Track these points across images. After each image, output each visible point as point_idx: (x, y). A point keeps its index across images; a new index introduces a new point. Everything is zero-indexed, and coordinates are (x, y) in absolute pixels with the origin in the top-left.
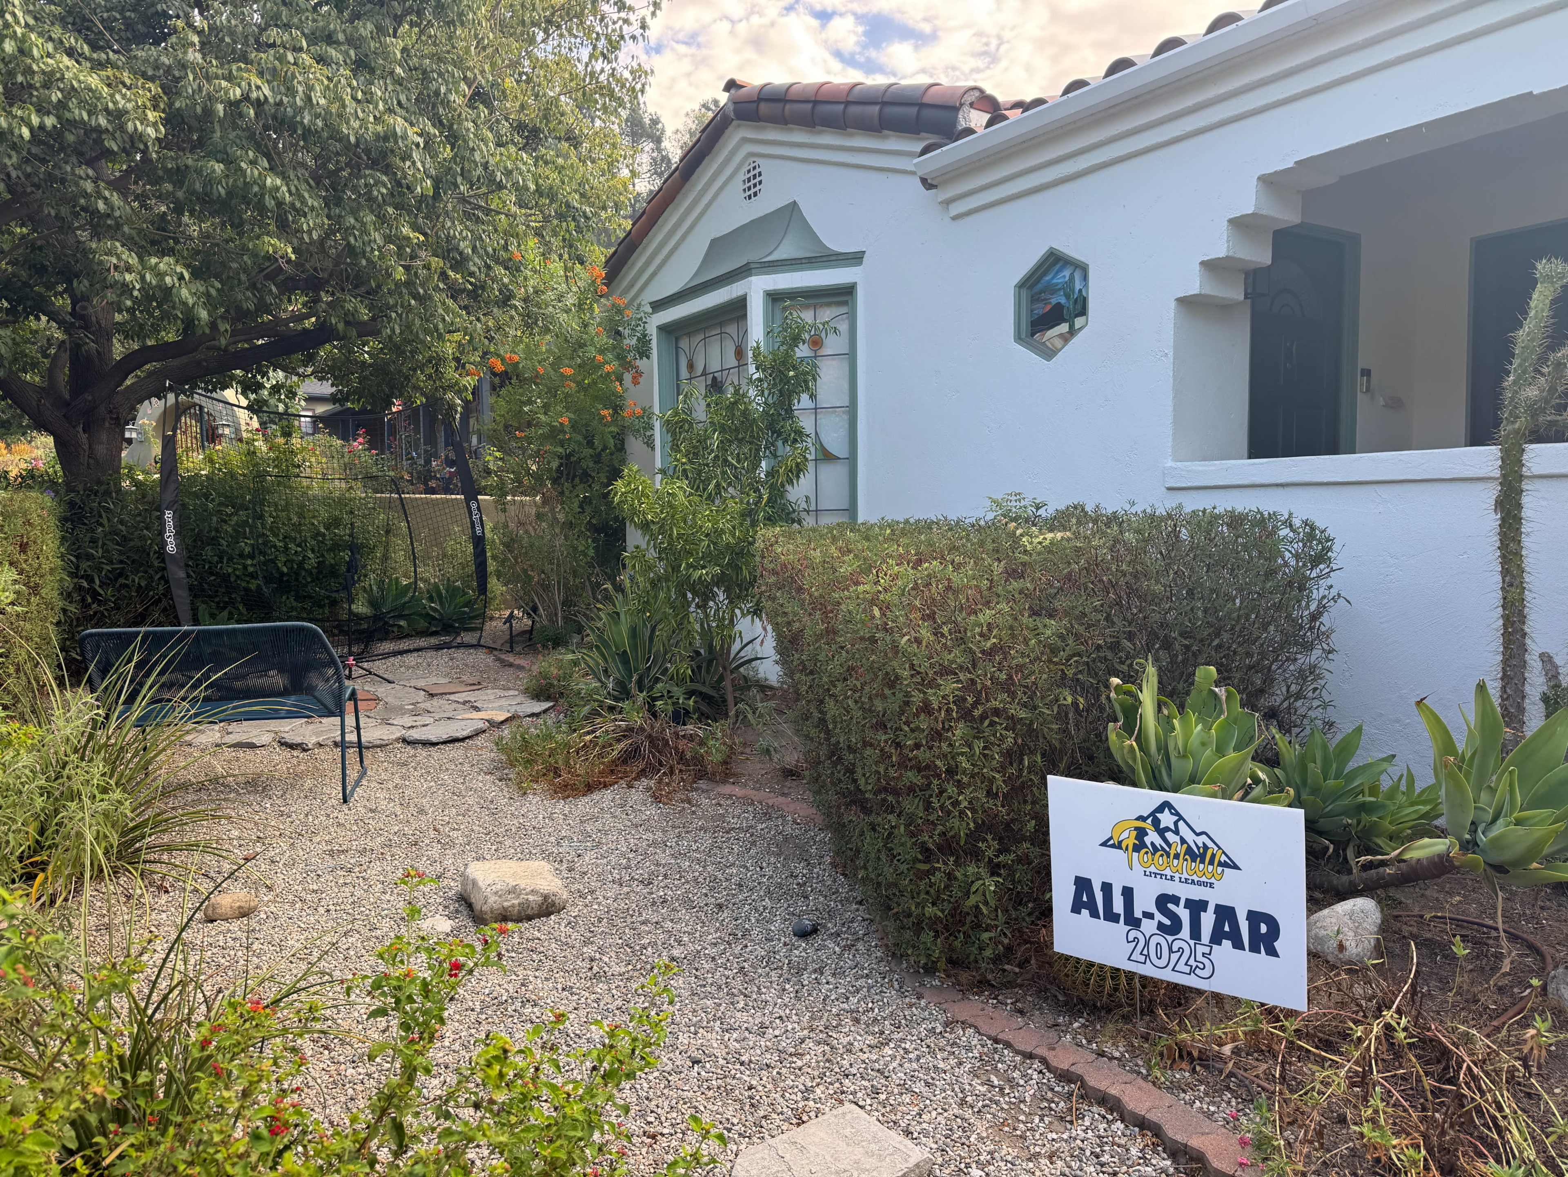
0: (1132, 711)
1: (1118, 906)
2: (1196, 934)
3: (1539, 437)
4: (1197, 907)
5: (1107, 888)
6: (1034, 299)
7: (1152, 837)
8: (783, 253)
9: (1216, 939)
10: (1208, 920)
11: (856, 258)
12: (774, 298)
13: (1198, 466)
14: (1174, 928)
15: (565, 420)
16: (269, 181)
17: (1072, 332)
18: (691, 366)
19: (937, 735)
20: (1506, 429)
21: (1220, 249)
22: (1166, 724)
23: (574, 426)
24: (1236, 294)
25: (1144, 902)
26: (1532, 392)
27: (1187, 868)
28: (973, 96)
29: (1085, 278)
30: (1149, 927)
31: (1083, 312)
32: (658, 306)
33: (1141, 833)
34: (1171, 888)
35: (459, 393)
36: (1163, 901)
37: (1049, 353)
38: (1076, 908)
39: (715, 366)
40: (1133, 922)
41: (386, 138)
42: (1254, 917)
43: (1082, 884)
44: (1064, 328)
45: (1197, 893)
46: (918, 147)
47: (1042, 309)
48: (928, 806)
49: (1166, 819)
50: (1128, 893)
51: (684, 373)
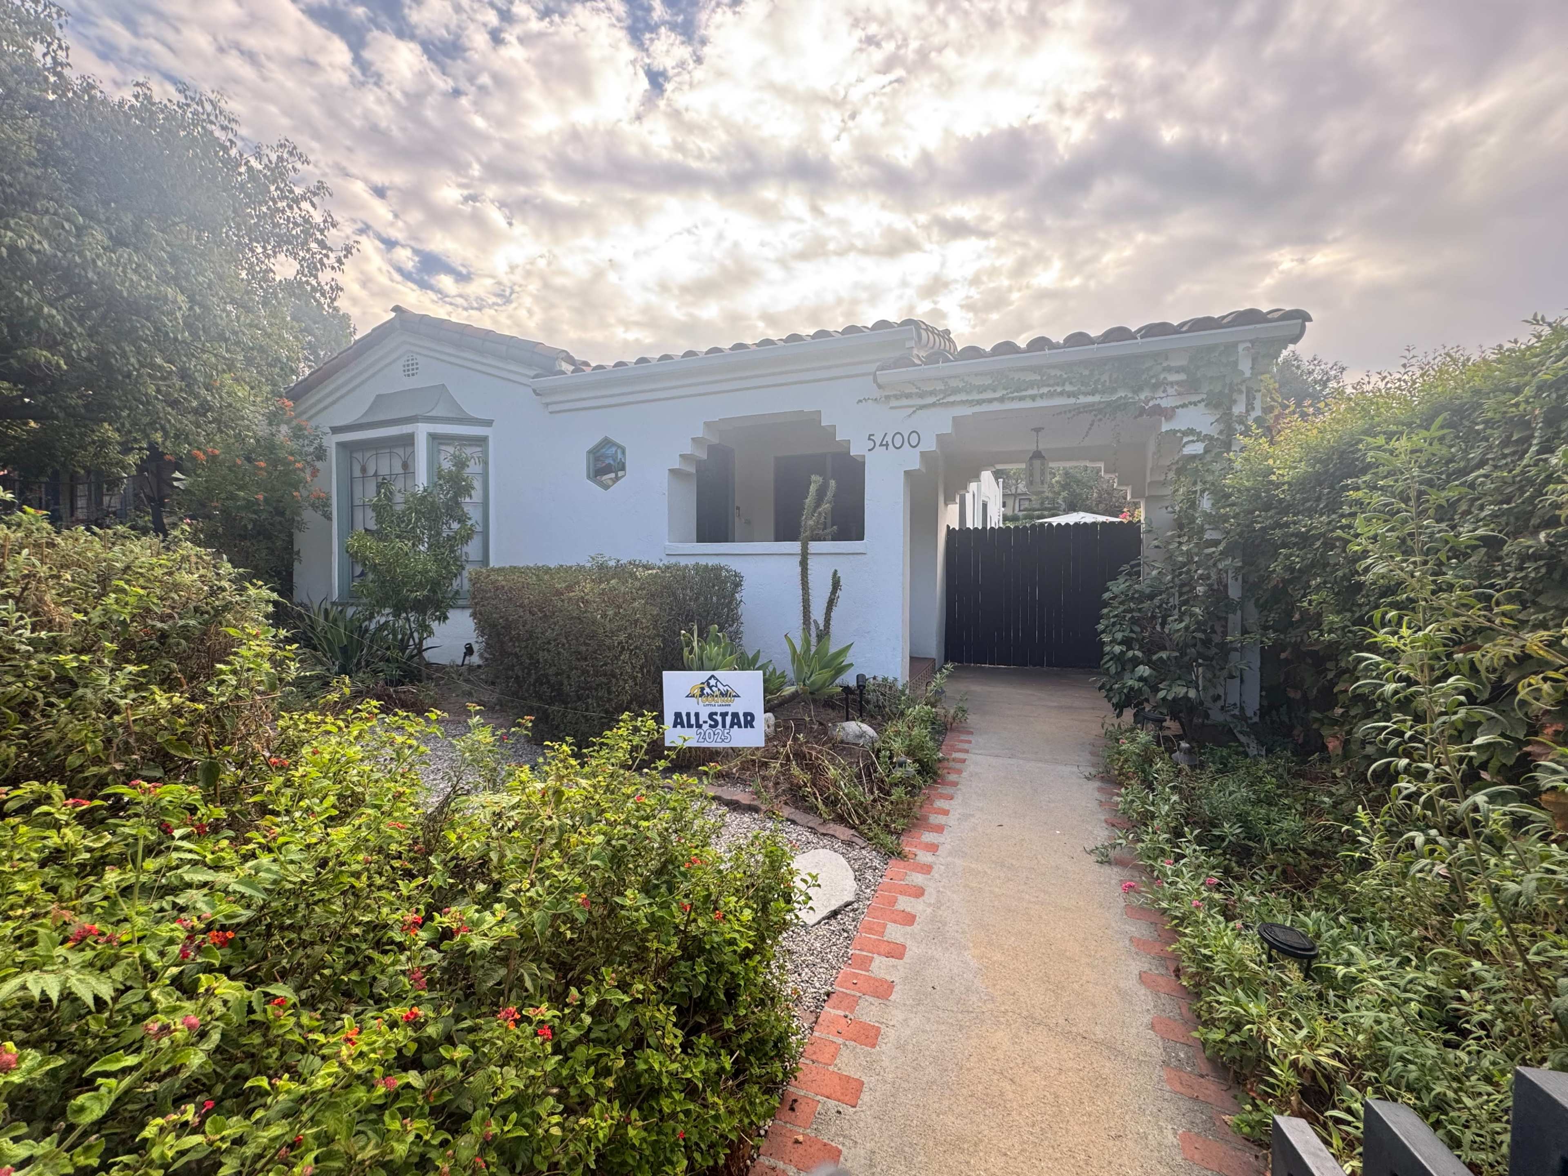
0: (689, 643)
1: (693, 721)
2: (724, 726)
3: (814, 539)
4: (724, 715)
5: (688, 715)
6: (597, 460)
7: (707, 690)
8: (437, 412)
9: (732, 726)
10: (728, 719)
11: (489, 423)
12: (434, 438)
13: (680, 545)
14: (716, 725)
15: (261, 497)
16: (46, 310)
17: (617, 479)
18: (364, 470)
19: (617, 658)
20: (803, 535)
21: (688, 451)
22: (702, 649)
23: (266, 500)
24: (692, 470)
25: (703, 717)
26: (811, 522)
27: (720, 700)
28: (563, 355)
29: (624, 453)
30: (705, 727)
31: (623, 468)
32: (336, 430)
33: (702, 689)
34: (714, 710)
35: (124, 468)
36: (711, 716)
37: (606, 487)
38: (675, 726)
39: (384, 470)
40: (699, 726)
41: (156, 299)
42: (746, 715)
43: (678, 715)
44: (613, 475)
45: (724, 710)
46: (532, 373)
47: (600, 465)
48: (609, 693)
49: (712, 682)
50: (697, 715)
51: (357, 473)
